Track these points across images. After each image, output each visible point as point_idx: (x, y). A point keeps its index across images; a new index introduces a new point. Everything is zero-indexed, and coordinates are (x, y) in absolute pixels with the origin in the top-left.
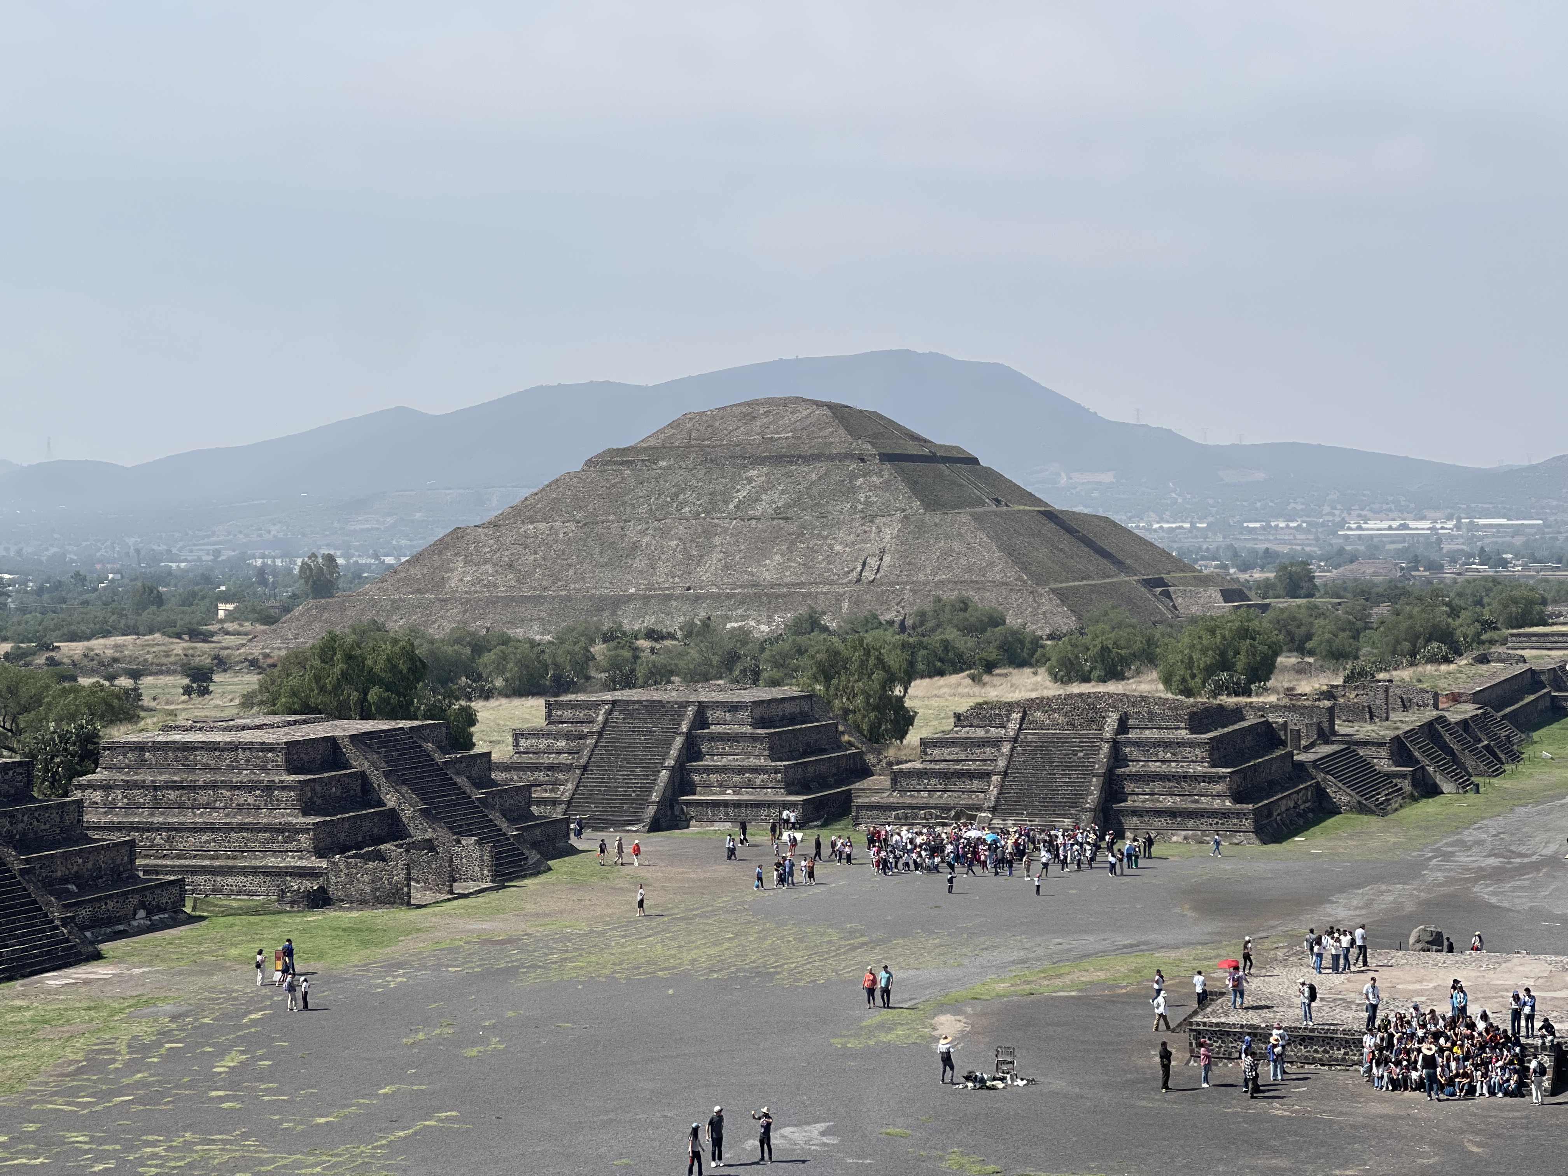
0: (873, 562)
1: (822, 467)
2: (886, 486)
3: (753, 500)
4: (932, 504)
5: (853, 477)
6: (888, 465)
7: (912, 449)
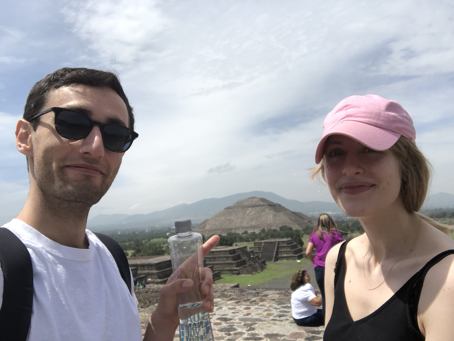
0: (269, 221)
1: (260, 207)
2: (270, 210)
3: (249, 213)
4: (277, 212)
5: (264, 208)
6: (269, 207)
7: (273, 204)
